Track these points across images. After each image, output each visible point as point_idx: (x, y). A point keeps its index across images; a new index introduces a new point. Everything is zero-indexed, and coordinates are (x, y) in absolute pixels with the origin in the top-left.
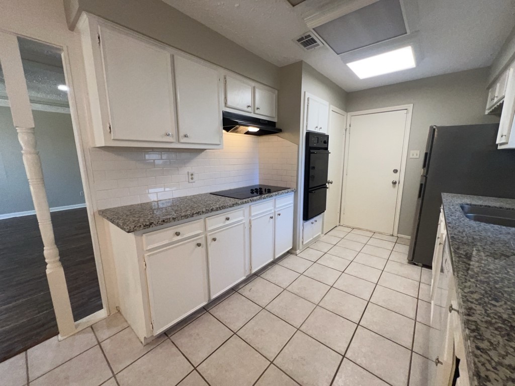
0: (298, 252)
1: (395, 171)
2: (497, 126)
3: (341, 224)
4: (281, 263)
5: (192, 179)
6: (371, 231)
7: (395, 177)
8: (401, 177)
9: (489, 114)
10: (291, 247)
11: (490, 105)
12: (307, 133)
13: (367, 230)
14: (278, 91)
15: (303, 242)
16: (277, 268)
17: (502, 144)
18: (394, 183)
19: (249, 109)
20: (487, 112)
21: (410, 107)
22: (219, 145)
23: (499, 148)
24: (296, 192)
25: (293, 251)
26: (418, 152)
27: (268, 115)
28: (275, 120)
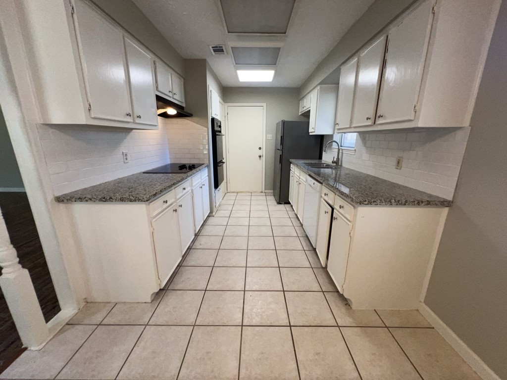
0: (214, 213)
1: (260, 148)
2: (308, 123)
3: (228, 191)
4: (207, 224)
5: (126, 159)
6: (249, 192)
7: (260, 153)
8: (263, 152)
9: (301, 115)
10: (209, 212)
11: (302, 110)
12: (212, 119)
13: (247, 192)
14: (184, 79)
15: (216, 206)
16: (206, 227)
17: (311, 132)
18: (260, 157)
19: (170, 94)
20: (300, 114)
21: (265, 105)
22: (156, 126)
23: (310, 134)
24: (208, 166)
25: (211, 215)
26: (271, 135)
27: (179, 100)
28: (184, 105)
